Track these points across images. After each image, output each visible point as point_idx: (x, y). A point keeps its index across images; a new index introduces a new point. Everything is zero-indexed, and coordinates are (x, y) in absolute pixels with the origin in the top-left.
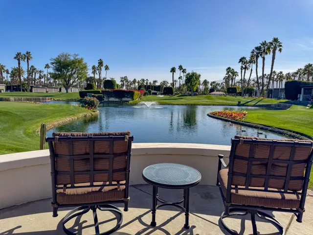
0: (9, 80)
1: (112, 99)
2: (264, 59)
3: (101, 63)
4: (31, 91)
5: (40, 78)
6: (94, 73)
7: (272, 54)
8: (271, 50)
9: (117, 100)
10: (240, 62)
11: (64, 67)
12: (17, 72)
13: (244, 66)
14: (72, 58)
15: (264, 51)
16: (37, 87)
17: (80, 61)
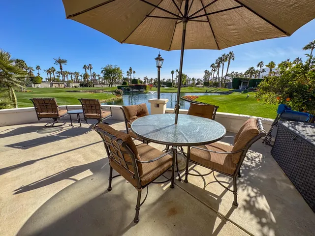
0: (83, 80)
1: (134, 90)
2: (223, 64)
3: (131, 70)
4: (94, 86)
5: (99, 79)
6: (128, 75)
7: (228, 61)
8: (228, 59)
9: (137, 90)
10: (211, 67)
11: (109, 73)
12: (86, 76)
13: (213, 69)
14: (113, 68)
15: (224, 60)
16: (97, 84)
17: (118, 69)
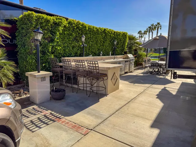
10: (138, 33)
13: (140, 36)
15: (153, 29)
